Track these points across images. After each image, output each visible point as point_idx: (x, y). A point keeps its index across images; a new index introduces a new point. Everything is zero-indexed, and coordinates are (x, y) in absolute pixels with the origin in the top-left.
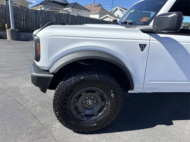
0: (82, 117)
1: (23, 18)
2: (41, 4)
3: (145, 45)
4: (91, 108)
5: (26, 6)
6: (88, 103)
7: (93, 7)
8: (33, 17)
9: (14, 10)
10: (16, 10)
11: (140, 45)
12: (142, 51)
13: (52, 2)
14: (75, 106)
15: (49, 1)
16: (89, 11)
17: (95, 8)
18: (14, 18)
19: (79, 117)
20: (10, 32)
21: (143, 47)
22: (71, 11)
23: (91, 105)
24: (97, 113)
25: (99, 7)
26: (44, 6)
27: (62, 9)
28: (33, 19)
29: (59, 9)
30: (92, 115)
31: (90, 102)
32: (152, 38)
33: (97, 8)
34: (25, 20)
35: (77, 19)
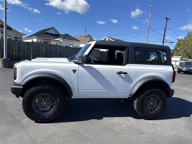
0: (40, 112)
1: (16, 49)
2: (35, 35)
3: (76, 70)
4: (45, 107)
5: (20, 37)
6: (44, 104)
7: (84, 37)
8: (25, 48)
9: (8, 43)
10: (10, 42)
11: (73, 70)
12: (74, 73)
13: (44, 33)
14: (35, 105)
15: (42, 33)
16: (79, 41)
17: (85, 38)
18: (8, 49)
19: (38, 112)
20: (2, 61)
21: (74, 71)
22: (62, 41)
23: (46, 105)
24: (49, 110)
25: (88, 37)
26: (37, 37)
27: (54, 39)
28: (25, 49)
29: (50, 40)
30: (46, 111)
31: (45, 103)
32: (80, 66)
33: (87, 38)
34: (18, 50)
35: (65, 49)
